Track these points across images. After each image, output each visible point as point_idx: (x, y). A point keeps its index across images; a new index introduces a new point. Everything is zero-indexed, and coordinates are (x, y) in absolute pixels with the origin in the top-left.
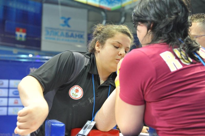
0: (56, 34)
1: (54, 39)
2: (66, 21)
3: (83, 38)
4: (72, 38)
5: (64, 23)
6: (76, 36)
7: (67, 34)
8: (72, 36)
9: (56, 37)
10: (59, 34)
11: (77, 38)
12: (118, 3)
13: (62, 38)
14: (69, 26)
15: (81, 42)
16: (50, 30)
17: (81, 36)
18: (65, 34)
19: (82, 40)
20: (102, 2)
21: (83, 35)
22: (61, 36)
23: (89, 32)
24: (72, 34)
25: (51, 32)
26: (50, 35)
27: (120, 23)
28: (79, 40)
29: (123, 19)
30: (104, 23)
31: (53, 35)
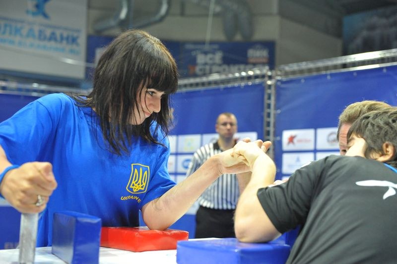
0: (18, 31)
1: (12, 42)
2: (40, 5)
3: (77, 44)
4: (52, 44)
5: (34, 10)
6: (62, 38)
7: (40, 32)
8: (53, 37)
9: (17, 39)
10: (25, 31)
11: (65, 42)
13: (29, 41)
14: (45, 16)
15: (72, 51)
16: (2, 23)
17: (74, 40)
18: (37, 33)
19: (74, 47)
21: (77, 37)
22: (28, 36)
23: (91, 32)
24: (53, 34)
25: (6, 26)
26: (4, 33)
27: (158, 17)
28: (69, 47)
29: (164, 9)
30: (123, 14)
31: (11, 33)
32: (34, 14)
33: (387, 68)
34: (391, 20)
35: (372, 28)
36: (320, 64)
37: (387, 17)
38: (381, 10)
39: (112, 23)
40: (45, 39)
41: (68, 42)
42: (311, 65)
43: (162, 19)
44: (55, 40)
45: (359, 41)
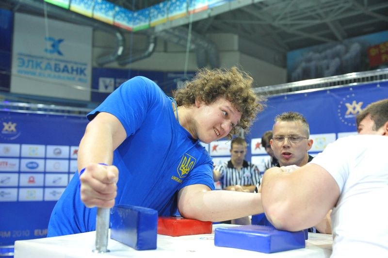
0: (38, 65)
1: (34, 74)
2: (56, 45)
3: (85, 75)
4: (65, 74)
6: (73, 70)
7: (56, 65)
8: (65, 70)
9: (38, 71)
10: (43, 65)
11: (75, 73)
12: (145, 22)
13: (48, 72)
14: (60, 53)
15: (80, 80)
16: (26, 59)
17: (82, 72)
18: (53, 67)
19: (82, 76)
20: (118, 17)
21: (85, 69)
22: (46, 68)
23: (95, 65)
24: (66, 67)
25: (29, 61)
26: (28, 67)
27: (147, 53)
28: (78, 77)
29: (151, 47)
30: (120, 51)
31: (33, 66)
32: (51, 52)
33: (331, 90)
34: (323, 54)
35: (309, 60)
36: (279, 88)
37: (320, 52)
38: (315, 47)
39: (112, 58)
40: (59, 71)
41: (77, 73)
42: (271, 89)
43: (150, 54)
44: (68, 71)
45: (299, 70)
